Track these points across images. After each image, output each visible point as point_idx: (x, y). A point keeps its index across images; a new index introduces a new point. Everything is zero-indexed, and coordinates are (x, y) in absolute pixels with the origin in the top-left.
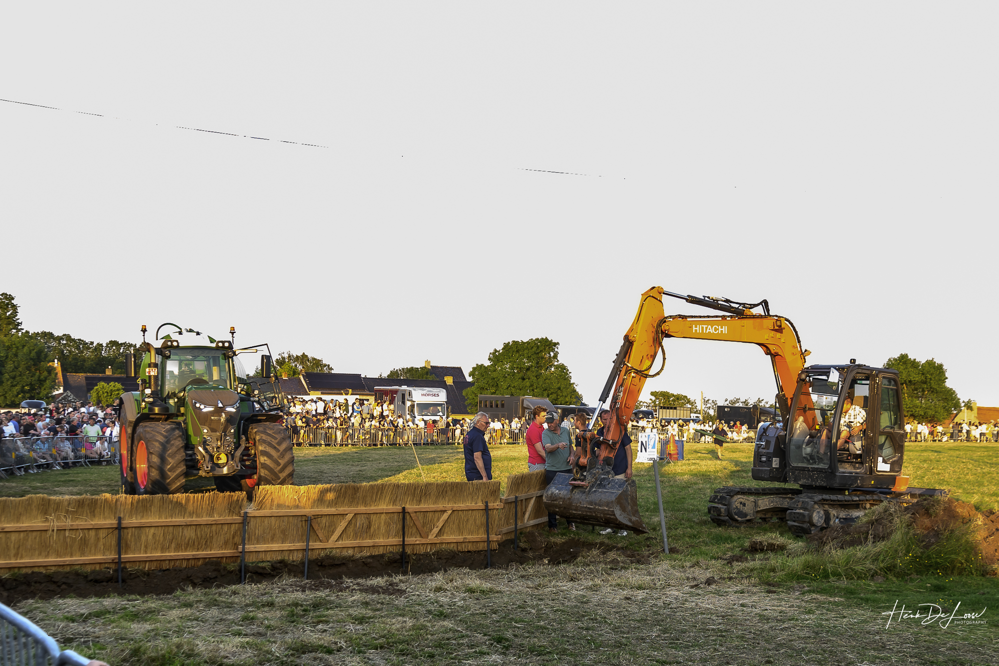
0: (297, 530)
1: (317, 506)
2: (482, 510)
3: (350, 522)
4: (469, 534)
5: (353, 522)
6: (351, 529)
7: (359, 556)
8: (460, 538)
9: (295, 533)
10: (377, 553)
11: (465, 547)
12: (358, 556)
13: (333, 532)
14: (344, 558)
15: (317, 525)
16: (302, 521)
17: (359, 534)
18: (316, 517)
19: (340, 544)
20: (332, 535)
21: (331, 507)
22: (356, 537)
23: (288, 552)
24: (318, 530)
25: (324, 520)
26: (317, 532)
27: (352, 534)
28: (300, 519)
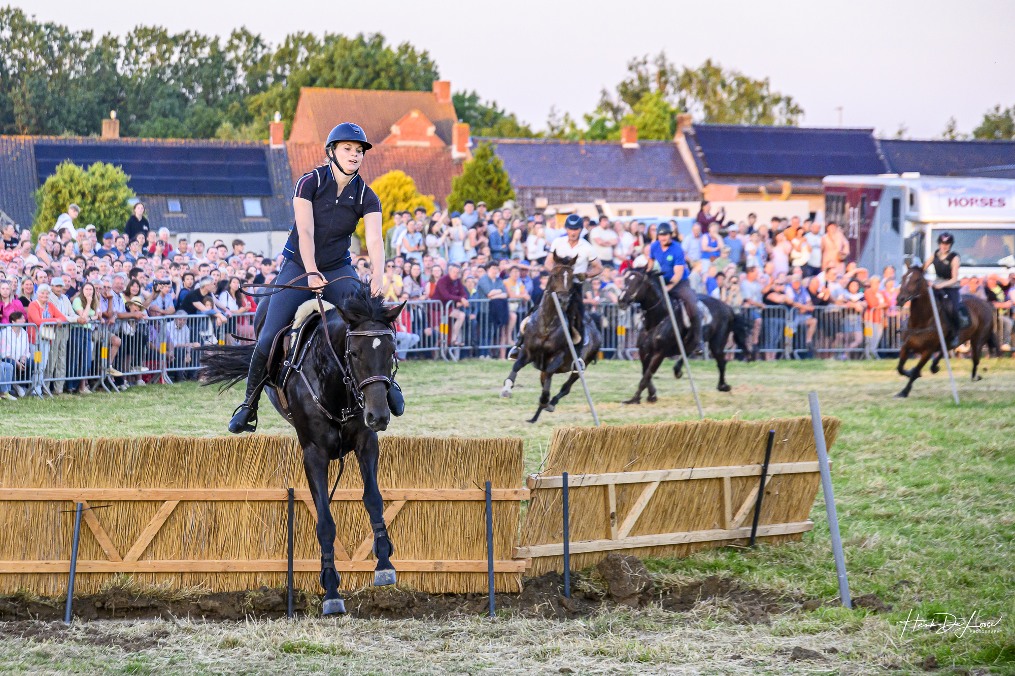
0: (56, 532)
1: (98, 483)
2: (478, 501)
3: (171, 517)
4: (449, 555)
5: (178, 517)
6: (173, 533)
7: (191, 592)
8: (427, 564)
9: (50, 538)
10: (233, 589)
11: (440, 583)
12: (187, 591)
13: (134, 539)
14: (155, 596)
15: (98, 523)
16: (64, 512)
17: (192, 546)
18: (96, 505)
19: (149, 564)
20: (132, 544)
21: (129, 485)
22: (185, 550)
23: (37, 577)
24: (99, 532)
25: (113, 512)
26: (97, 537)
27: (177, 545)
28: (60, 508)
